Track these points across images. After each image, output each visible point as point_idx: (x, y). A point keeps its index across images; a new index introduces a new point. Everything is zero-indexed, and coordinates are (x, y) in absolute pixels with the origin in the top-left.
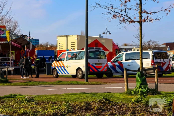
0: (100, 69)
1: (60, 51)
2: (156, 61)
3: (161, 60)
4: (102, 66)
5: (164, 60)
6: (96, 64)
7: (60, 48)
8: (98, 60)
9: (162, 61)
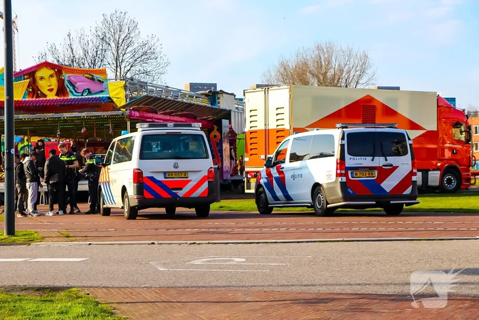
0: (181, 189)
1: (251, 133)
2: (351, 161)
3: (373, 160)
4: (190, 181)
5: (386, 160)
6: (165, 173)
7: (253, 124)
8: (173, 161)
9: (379, 161)
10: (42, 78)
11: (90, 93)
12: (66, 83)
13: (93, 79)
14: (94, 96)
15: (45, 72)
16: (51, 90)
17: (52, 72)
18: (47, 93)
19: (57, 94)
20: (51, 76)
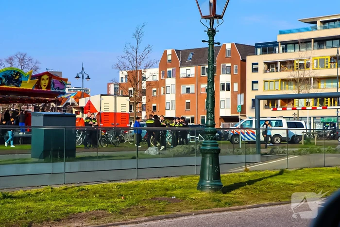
1: (104, 113)
7: (106, 110)
10: (43, 79)
11: (59, 89)
12: (52, 83)
13: (62, 83)
14: (60, 91)
15: (45, 77)
16: (45, 86)
17: (48, 77)
18: (43, 87)
19: (46, 88)
20: (47, 79)
